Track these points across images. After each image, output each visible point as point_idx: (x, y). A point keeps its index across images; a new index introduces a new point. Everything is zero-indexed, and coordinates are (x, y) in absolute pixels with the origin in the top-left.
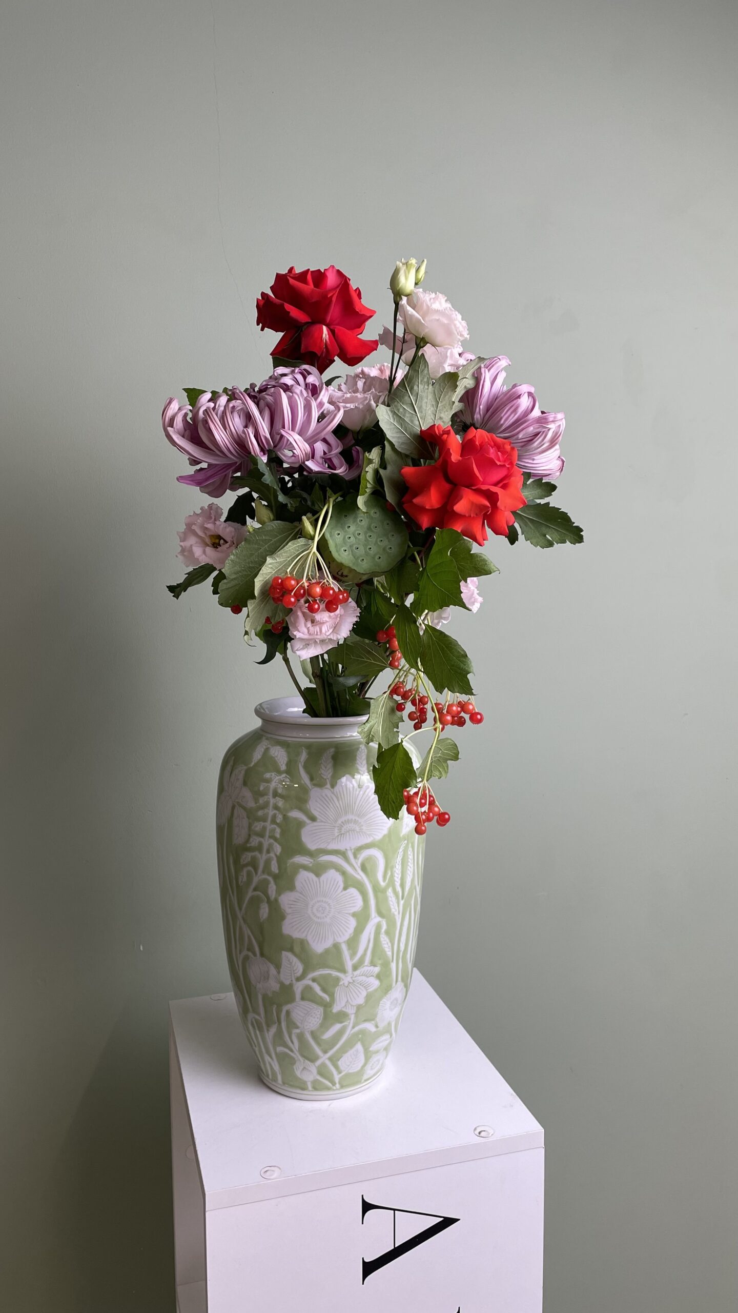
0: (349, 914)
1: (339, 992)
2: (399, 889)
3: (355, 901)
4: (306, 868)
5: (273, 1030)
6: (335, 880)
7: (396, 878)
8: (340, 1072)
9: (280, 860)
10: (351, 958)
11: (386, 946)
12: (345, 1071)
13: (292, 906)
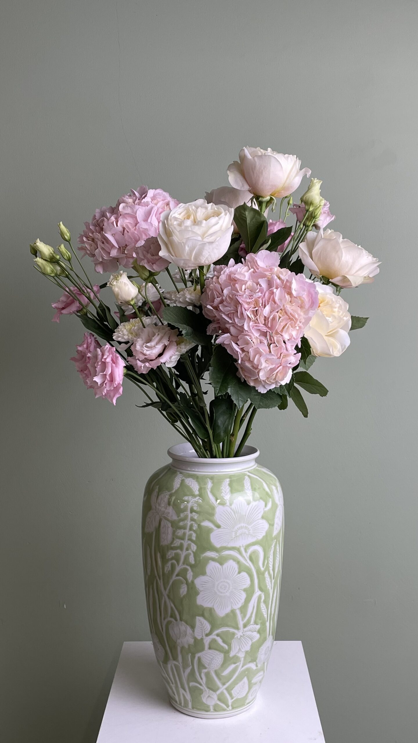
0: (242, 590)
1: (234, 643)
2: (272, 572)
3: (246, 581)
4: (213, 559)
5: (188, 670)
6: (233, 567)
7: (270, 565)
8: (232, 698)
9: (195, 554)
10: (243, 620)
11: (264, 611)
12: (235, 697)
13: (204, 586)
